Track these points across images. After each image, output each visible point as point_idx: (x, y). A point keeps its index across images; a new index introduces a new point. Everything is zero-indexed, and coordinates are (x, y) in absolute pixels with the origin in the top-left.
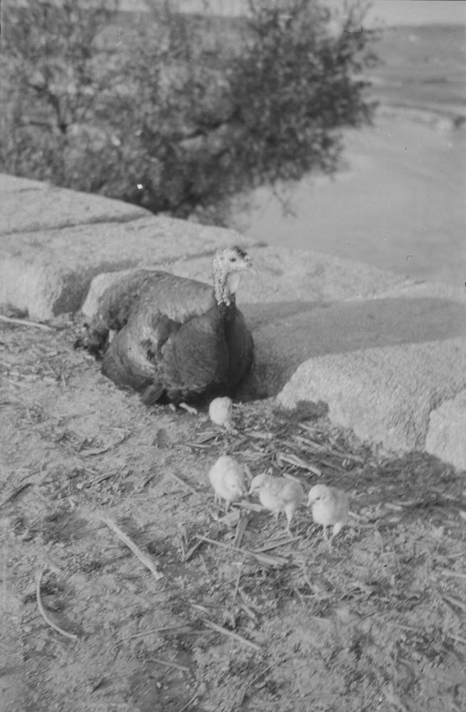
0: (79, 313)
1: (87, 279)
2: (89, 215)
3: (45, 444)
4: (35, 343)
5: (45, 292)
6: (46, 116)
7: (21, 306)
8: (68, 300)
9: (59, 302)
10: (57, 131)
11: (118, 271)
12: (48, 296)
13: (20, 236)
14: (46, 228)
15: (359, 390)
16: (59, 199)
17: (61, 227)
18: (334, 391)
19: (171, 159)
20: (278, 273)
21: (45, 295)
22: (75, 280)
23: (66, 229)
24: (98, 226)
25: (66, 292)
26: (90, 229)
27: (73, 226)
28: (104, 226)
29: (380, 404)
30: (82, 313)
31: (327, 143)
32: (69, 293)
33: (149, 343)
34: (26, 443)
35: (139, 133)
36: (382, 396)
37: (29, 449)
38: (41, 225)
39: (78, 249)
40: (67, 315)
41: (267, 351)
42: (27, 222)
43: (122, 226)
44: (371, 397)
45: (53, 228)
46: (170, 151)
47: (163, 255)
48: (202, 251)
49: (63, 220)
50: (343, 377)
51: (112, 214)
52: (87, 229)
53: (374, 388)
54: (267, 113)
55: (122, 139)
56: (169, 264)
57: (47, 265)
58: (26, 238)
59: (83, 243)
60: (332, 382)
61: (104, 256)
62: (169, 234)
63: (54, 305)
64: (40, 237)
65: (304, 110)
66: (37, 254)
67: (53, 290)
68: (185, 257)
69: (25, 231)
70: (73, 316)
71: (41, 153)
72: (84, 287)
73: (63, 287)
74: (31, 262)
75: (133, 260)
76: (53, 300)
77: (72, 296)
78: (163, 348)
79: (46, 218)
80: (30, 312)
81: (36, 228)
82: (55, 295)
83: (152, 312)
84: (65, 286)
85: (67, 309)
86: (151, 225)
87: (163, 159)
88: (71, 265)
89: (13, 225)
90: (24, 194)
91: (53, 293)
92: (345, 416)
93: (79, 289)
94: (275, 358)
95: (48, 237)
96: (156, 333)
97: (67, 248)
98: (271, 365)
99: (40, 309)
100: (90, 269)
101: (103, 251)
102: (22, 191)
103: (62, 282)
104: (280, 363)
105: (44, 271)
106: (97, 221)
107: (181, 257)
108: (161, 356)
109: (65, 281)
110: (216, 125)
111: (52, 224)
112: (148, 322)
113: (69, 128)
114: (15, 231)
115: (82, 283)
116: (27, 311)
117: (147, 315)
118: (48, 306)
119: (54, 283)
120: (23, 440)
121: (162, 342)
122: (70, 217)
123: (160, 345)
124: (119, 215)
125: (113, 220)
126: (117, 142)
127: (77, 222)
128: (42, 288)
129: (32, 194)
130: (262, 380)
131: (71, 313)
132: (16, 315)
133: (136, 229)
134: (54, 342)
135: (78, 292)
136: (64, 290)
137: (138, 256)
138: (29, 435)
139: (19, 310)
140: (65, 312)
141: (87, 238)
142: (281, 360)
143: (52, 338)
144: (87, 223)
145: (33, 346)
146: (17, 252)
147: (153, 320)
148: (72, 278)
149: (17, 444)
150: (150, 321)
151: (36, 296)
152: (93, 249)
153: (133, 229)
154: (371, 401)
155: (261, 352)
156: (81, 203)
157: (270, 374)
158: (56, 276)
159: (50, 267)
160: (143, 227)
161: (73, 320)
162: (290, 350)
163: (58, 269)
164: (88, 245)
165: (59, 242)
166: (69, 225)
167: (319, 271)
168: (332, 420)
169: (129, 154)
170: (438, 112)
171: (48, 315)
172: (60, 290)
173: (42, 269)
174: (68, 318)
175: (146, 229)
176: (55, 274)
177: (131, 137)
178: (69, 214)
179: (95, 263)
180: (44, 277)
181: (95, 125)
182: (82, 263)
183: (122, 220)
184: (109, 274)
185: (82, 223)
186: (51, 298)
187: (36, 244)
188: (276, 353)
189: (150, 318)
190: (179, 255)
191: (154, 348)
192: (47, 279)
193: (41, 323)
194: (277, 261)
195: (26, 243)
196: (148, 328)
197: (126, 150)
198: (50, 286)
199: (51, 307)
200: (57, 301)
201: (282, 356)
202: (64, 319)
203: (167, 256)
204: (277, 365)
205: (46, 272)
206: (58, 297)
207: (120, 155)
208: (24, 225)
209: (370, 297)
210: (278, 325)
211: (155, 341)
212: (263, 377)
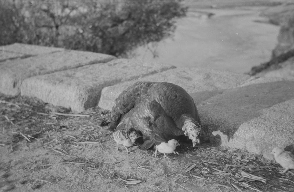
0: (97, 107)
1: (99, 90)
2: (88, 61)
3: (106, 181)
4: (81, 125)
5: (80, 98)
6: (50, 22)
7: (67, 107)
8: (91, 101)
9: (87, 103)
10: (54, 29)
11: (113, 85)
12: (81, 100)
13: (59, 72)
14: (70, 68)
15: (263, 134)
16: (71, 55)
17: (77, 67)
18: (249, 136)
19: (105, 37)
20: (189, 79)
21: (80, 100)
22: (93, 91)
23: (80, 68)
24: (94, 65)
25: (90, 97)
26: (91, 67)
27: (82, 66)
28: (97, 65)
29: (278, 140)
30: (98, 107)
31: (169, 25)
32: (91, 98)
33: (149, 118)
34: (95, 181)
35: (91, 27)
36: (277, 137)
37: (98, 184)
38: (67, 67)
39: (90, 76)
40: (91, 109)
41: (207, 118)
42: (61, 66)
43: (106, 64)
44: (271, 138)
45: (73, 68)
46: (104, 33)
47: (131, 76)
48: (148, 72)
49: (77, 64)
50: (252, 128)
51: (99, 59)
52: (89, 67)
53: (271, 133)
54: (144, 14)
55: (84, 29)
56: (135, 79)
57: (78, 85)
58: (63, 73)
59: (91, 73)
60: (247, 131)
61: (103, 78)
62: (129, 66)
63: (84, 104)
64: (69, 72)
65: (159, 12)
66: (71, 80)
67: (83, 97)
68: (142, 76)
69: (60, 70)
70: (94, 109)
71: (48, 39)
72: (98, 94)
73: (88, 95)
74: (70, 84)
75: (118, 79)
76: (84, 102)
77: (93, 99)
78: (156, 121)
79: (68, 64)
80: (72, 109)
81: (65, 69)
82: (84, 99)
83: (149, 101)
84: (89, 95)
85: (91, 105)
86: (119, 63)
87: (101, 37)
88: (91, 84)
89: (54, 68)
90: (54, 54)
91: (83, 99)
92: (257, 148)
93: (96, 95)
94: (211, 121)
95: (73, 72)
96: (153, 113)
97: (84, 76)
98: (210, 125)
99: (77, 107)
100: (100, 85)
101: (102, 76)
102: (53, 53)
103: (87, 92)
104: (215, 123)
105: (78, 88)
106: (93, 63)
107: (140, 76)
108: (156, 126)
109: (88, 92)
110: (121, 21)
111: (72, 66)
112: (148, 107)
113: (59, 28)
114: (56, 71)
115: (97, 92)
116: (70, 109)
117: (146, 104)
118: (82, 105)
119: (83, 94)
120: (93, 179)
121: (156, 118)
122: (80, 62)
123: (155, 120)
124: (102, 59)
125: (100, 62)
126: (81, 31)
127: (84, 64)
128: (78, 97)
129: (59, 54)
130: (206, 134)
131: (93, 108)
132: (65, 111)
133: (113, 65)
134: (90, 123)
135: (96, 97)
136: (89, 96)
137: (120, 77)
138: (96, 176)
139: (66, 108)
140: (90, 107)
141: (92, 71)
142: (215, 122)
143: (89, 121)
144: (88, 64)
145: (80, 126)
146: (61, 80)
147: (150, 106)
148: (92, 90)
149: (91, 182)
150: (149, 106)
151: (75, 101)
152: (97, 75)
153: (111, 65)
154: (272, 140)
155: (203, 119)
156: (83, 56)
157: (210, 130)
158: (84, 90)
159: (80, 86)
160: (115, 64)
161: (95, 111)
162: (218, 117)
163: (84, 87)
164: (94, 74)
165: (79, 74)
166: (80, 66)
167: (208, 77)
168: (249, 151)
169: (87, 36)
170: (201, 12)
171: (82, 109)
172: (87, 96)
173: (76, 87)
174: (92, 110)
175: (117, 65)
176: (83, 89)
177: (87, 29)
178: (79, 61)
179: (101, 82)
180: (78, 91)
181: (71, 25)
182: (95, 82)
183: (104, 62)
184: (109, 87)
185: (86, 64)
186: (83, 101)
187: (68, 76)
188: (211, 119)
189: (149, 105)
190: (138, 75)
191: (152, 120)
192: (80, 92)
193: (80, 114)
194: (185, 74)
195: (64, 76)
196: (148, 111)
197: (86, 34)
198: (82, 95)
199: (83, 105)
200: (86, 102)
201: (215, 120)
202: (90, 111)
203: (133, 76)
204: (213, 125)
205: (79, 88)
206: (86, 100)
207: (83, 36)
208: (59, 68)
209: (238, 86)
210: (204, 104)
211: (152, 117)
212: (207, 131)
